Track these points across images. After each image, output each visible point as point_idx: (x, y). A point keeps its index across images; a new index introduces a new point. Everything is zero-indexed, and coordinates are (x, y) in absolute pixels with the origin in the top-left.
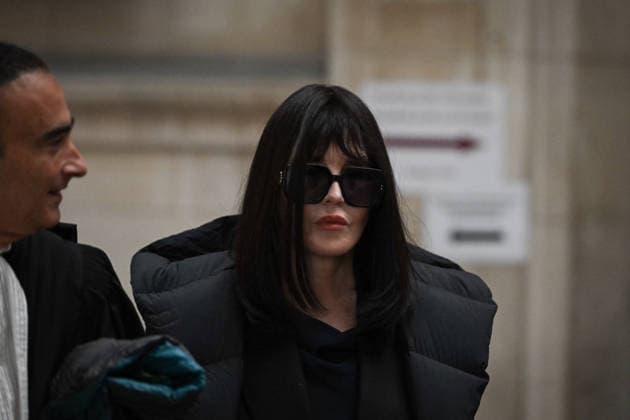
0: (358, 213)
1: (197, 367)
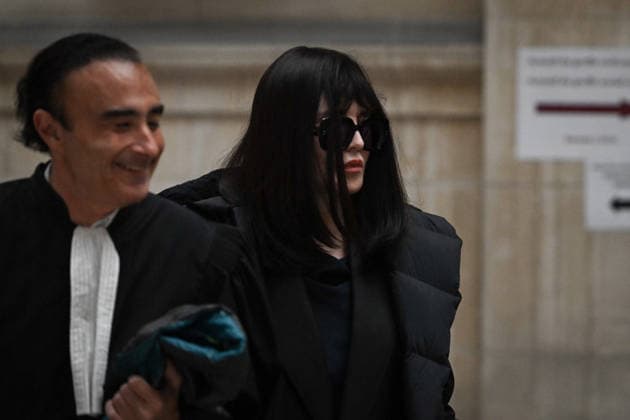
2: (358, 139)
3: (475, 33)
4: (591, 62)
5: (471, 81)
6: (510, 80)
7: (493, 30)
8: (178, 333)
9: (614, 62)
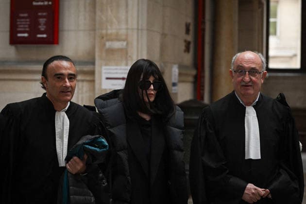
0: (155, 92)
1: (107, 144)
2: (152, 87)
3: (93, 63)
4: (116, 69)
5: (92, 73)
6: (100, 73)
7: (97, 62)
8: (87, 144)
9: (121, 69)
